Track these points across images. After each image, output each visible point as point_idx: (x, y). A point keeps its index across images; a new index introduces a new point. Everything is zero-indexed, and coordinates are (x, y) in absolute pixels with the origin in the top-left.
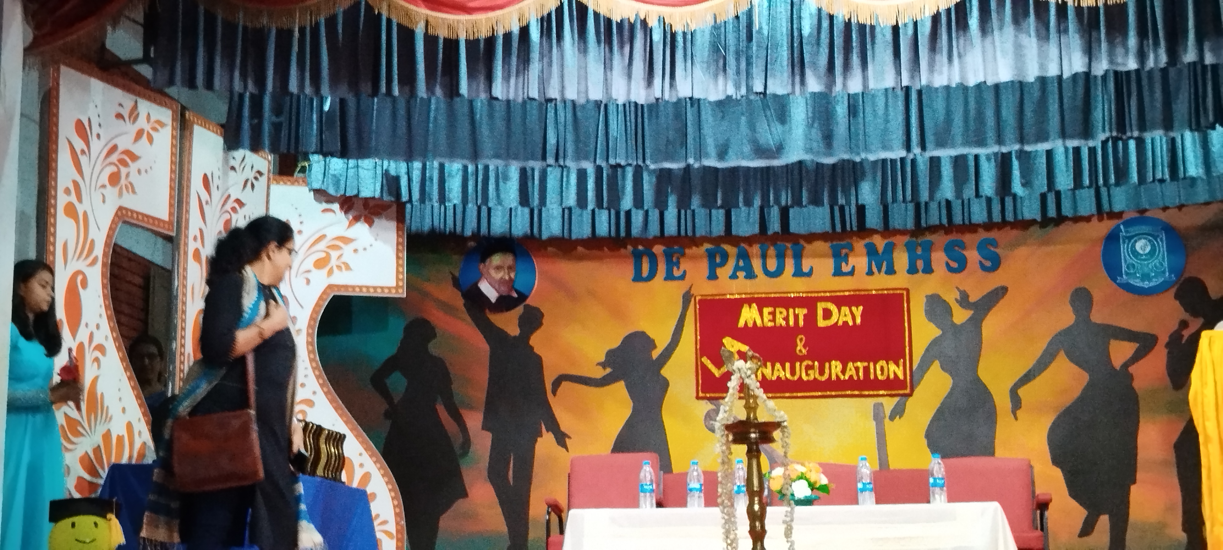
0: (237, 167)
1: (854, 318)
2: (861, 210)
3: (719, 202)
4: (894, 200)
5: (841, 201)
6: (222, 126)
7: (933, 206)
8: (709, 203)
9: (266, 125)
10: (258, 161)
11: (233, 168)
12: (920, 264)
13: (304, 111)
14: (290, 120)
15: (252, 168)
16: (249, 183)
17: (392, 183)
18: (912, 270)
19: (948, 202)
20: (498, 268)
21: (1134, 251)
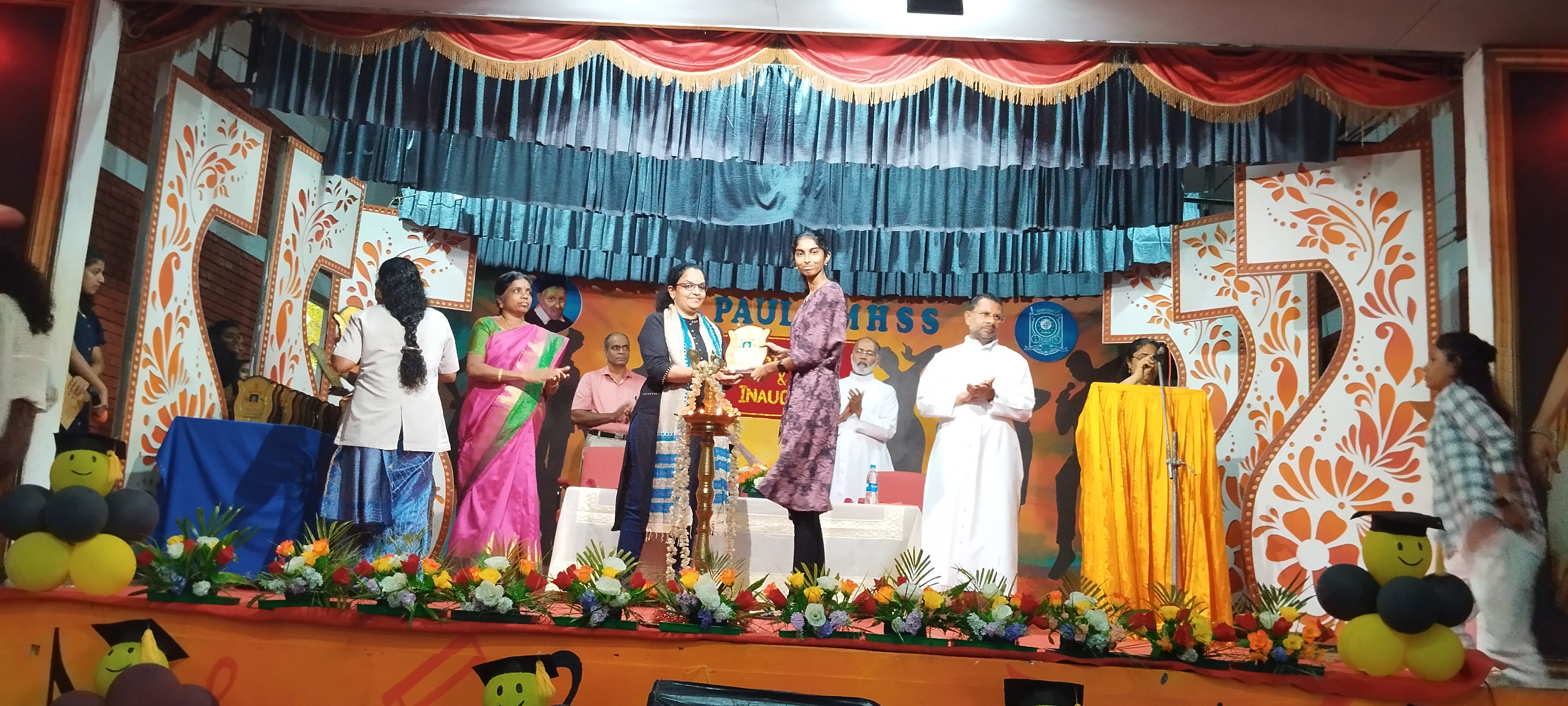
0: (332, 189)
3: (726, 258)
4: (861, 269)
6: (321, 154)
7: (892, 276)
8: (718, 257)
9: (358, 157)
10: (353, 188)
11: (328, 190)
12: (877, 323)
13: (391, 147)
14: (378, 155)
15: (347, 192)
16: (343, 204)
17: (467, 220)
18: (871, 327)
19: (903, 275)
20: (552, 298)
21: (1039, 328)
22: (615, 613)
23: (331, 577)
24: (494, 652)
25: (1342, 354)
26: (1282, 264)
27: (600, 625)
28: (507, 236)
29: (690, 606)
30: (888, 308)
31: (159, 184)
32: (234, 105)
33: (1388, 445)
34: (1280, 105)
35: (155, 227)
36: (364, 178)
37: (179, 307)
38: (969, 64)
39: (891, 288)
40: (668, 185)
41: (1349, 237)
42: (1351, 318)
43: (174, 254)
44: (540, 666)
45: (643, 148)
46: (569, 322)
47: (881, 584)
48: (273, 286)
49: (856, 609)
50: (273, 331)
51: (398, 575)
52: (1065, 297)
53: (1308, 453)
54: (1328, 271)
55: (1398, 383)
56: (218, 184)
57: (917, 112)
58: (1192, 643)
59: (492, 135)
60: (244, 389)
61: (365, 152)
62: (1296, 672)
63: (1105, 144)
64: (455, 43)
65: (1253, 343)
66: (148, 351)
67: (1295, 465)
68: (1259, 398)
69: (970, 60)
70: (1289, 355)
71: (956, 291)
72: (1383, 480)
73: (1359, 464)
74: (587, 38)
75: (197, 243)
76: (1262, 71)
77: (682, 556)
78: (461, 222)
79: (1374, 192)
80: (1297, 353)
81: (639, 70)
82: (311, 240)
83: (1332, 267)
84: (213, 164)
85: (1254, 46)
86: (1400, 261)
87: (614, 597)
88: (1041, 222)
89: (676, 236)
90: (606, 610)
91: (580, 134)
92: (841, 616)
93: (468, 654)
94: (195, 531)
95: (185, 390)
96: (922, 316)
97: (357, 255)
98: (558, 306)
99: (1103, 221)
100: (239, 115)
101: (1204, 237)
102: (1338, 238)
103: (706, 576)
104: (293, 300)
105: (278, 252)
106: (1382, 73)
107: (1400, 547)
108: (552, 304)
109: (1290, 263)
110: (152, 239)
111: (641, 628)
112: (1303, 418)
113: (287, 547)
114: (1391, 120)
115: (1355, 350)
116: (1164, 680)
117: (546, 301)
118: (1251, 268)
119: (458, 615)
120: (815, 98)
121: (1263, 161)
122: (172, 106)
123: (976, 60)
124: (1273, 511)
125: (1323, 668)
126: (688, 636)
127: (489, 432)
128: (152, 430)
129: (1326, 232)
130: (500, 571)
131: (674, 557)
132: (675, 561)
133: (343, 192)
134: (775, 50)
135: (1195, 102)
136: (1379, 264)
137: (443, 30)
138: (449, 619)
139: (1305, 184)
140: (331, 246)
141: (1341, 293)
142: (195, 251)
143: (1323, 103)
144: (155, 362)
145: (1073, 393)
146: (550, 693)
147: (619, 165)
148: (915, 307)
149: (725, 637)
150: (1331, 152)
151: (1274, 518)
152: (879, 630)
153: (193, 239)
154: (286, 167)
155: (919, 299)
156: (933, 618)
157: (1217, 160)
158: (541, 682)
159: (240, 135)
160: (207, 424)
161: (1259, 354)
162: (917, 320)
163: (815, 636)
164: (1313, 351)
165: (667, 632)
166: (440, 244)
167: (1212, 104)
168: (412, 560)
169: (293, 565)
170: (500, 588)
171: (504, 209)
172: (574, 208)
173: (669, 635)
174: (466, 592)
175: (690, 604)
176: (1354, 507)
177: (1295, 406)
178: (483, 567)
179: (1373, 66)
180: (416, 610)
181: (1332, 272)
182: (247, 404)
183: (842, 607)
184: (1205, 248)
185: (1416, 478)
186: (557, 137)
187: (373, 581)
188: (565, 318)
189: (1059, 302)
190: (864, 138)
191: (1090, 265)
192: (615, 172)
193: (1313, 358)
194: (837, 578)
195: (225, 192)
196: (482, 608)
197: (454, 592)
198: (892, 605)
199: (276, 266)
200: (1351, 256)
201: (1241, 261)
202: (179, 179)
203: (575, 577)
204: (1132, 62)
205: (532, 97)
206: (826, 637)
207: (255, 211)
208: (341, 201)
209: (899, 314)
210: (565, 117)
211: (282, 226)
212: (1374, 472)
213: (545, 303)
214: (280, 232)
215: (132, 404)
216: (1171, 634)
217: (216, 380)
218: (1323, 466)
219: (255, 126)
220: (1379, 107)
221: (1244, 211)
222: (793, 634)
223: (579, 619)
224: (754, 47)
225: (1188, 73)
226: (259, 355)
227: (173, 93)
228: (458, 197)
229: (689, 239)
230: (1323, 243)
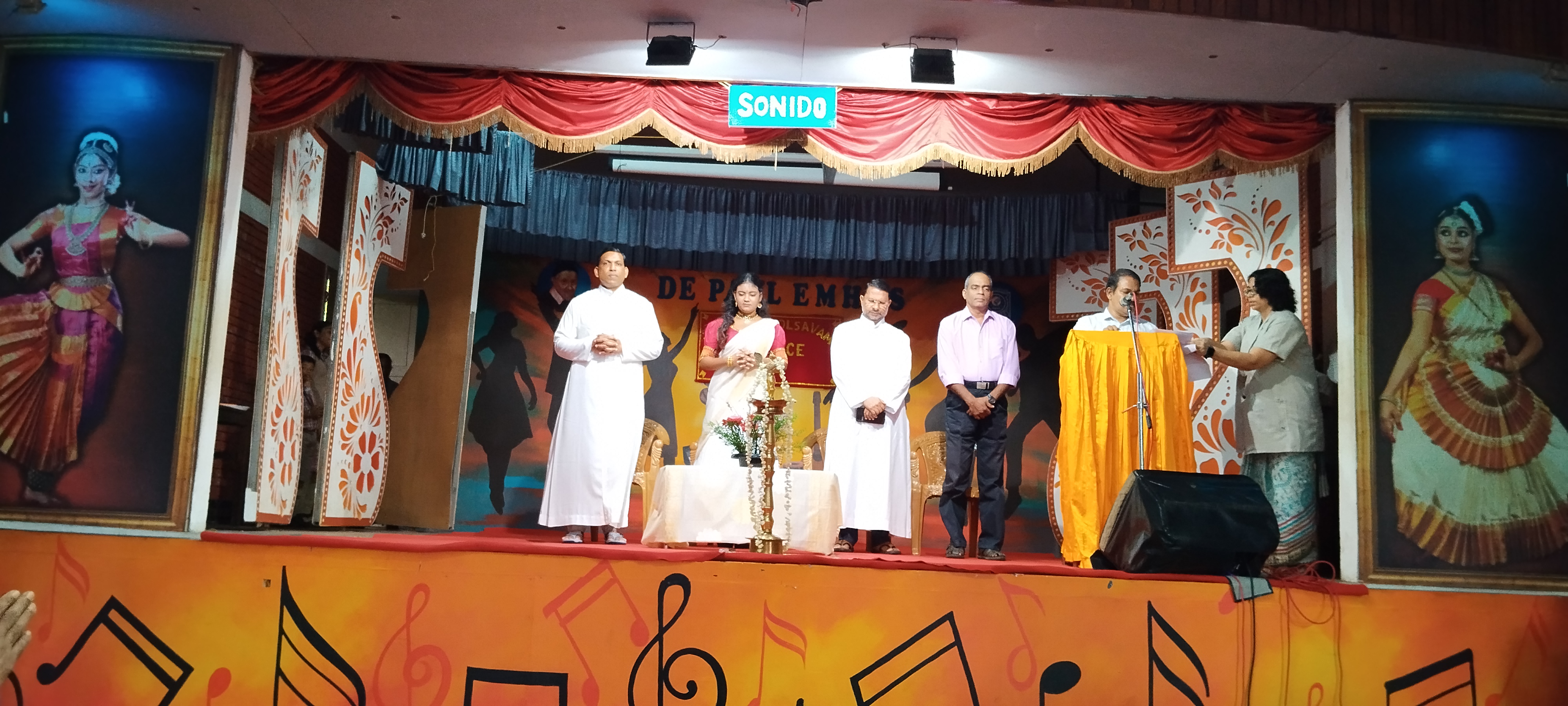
0: (389, 194)
6: (378, 164)
10: (404, 191)
12: (851, 301)
15: (400, 196)
16: (397, 206)
26: (1199, 264)
41: (1247, 239)
43: (287, 259)
48: (347, 281)
50: (348, 319)
53: (1217, 414)
54: (1231, 267)
56: (304, 197)
65: (1171, 321)
67: (1208, 424)
75: (295, 247)
79: (1264, 202)
80: (1203, 327)
82: (374, 239)
83: (1234, 264)
84: (303, 179)
100: (314, 136)
102: (1239, 241)
105: (350, 251)
109: (1202, 264)
112: (1214, 386)
116: (1109, 586)
129: (1230, 236)
133: (397, 196)
139: (1216, 198)
142: (295, 255)
153: (294, 244)
154: (354, 177)
181: (1235, 268)
184: (1134, 242)
199: (349, 263)
200: (1248, 255)
211: (353, 229)
213: (558, 286)
214: (352, 234)
230: (1228, 245)
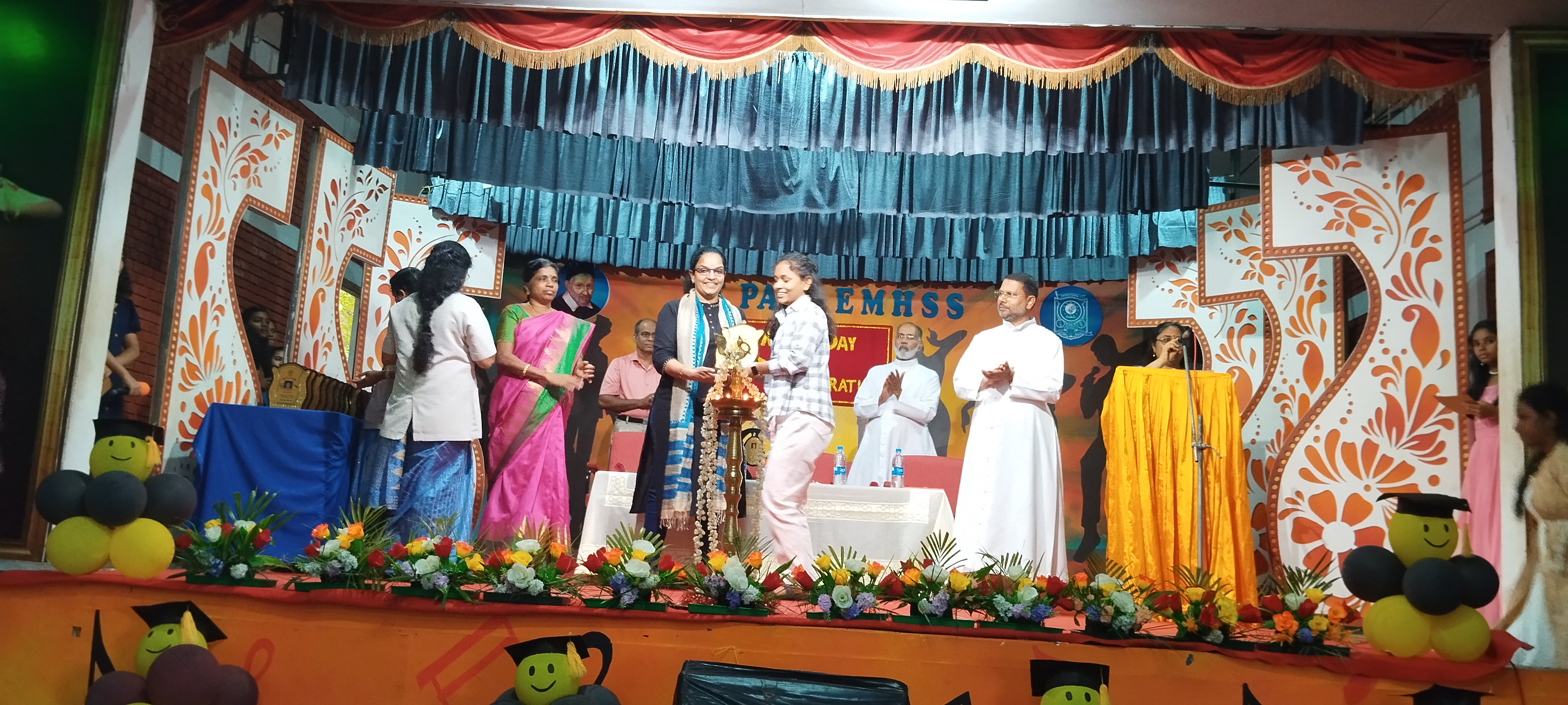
0: (363, 179)
1: (849, 344)
2: (862, 260)
3: (751, 245)
4: (886, 255)
5: (846, 252)
6: (352, 144)
7: (917, 262)
8: (743, 244)
9: (388, 147)
10: (383, 177)
11: (360, 180)
12: (902, 308)
13: (420, 137)
14: (408, 145)
15: (377, 182)
16: (373, 195)
17: (495, 208)
18: (896, 313)
19: (928, 260)
20: (579, 285)
21: (1064, 312)
22: (644, 595)
23: (366, 560)
24: (526, 633)
25: (1369, 337)
26: (1307, 247)
27: (630, 607)
28: (535, 224)
29: (719, 588)
30: (912, 294)
31: (194, 174)
32: (267, 98)
33: (1414, 428)
34: (1307, 88)
35: (190, 217)
36: (394, 167)
37: (214, 295)
38: (993, 48)
39: (916, 274)
40: (694, 171)
41: (1377, 220)
42: (1377, 301)
43: (209, 244)
44: (571, 647)
45: (668, 135)
46: (596, 309)
47: (907, 566)
48: (306, 275)
49: (883, 591)
50: (306, 318)
51: (431, 557)
52: (1090, 282)
53: (1334, 435)
54: (1354, 254)
55: (1424, 364)
56: (252, 175)
57: (942, 98)
58: (1217, 625)
59: (520, 125)
60: (278, 376)
61: (396, 142)
62: (1321, 654)
63: (1129, 129)
64: (483, 33)
65: (1279, 327)
66: (185, 339)
67: (1320, 448)
68: (1285, 381)
69: (995, 46)
70: (1315, 339)
71: (980, 276)
72: (1409, 462)
73: (1385, 446)
74: (613, 27)
75: (231, 232)
76: (1288, 54)
77: (710, 539)
78: (490, 212)
79: (1400, 175)
80: (1323, 337)
81: (665, 58)
82: (343, 229)
83: (1358, 250)
84: (246, 154)
85: (1280, 29)
86: (1426, 244)
87: (643, 580)
88: (1066, 207)
89: (702, 222)
90: (636, 592)
91: (607, 122)
92: (868, 597)
93: (500, 635)
94: (232, 515)
95: (221, 377)
96: (948, 300)
97: (388, 244)
98: (585, 293)
99: (1128, 205)
100: (272, 106)
101: (1230, 220)
102: (1364, 221)
103: (734, 559)
104: (325, 288)
105: (310, 241)
106: (1408, 55)
107: (1426, 528)
108: (580, 291)
109: (1315, 246)
110: (187, 228)
111: (670, 609)
112: (1329, 400)
113: (323, 531)
114: (1418, 102)
115: (1382, 333)
116: (1189, 661)
117: (575, 288)
118: (1277, 252)
119: (490, 597)
120: (840, 86)
121: (1289, 145)
122: (205, 99)
123: (1001, 46)
124: (1299, 494)
125: (1348, 649)
126: (716, 617)
127: (519, 417)
128: (189, 416)
129: (1352, 215)
130: (531, 554)
131: (701, 540)
132: (702, 544)
133: (374, 181)
134: (800, 37)
135: (1221, 85)
136: (1406, 246)
137: (471, 20)
138: (481, 600)
139: (1331, 168)
140: (362, 235)
141: (1367, 276)
142: (230, 240)
143: (1350, 85)
144: (191, 349)
145: (1097, 377)
146: (581, 674)
147: (646, 154)
148: (940, 292)
149: (753, 618)
150: (1358, 135)
151: (1299, 500)
152: (906, 611)
153: (227, 228)
154: (318, 158)
155: (944, 284)
156: (959, 599)
157: (1242, 144)
158: (572, 663)
159: (272, 126)
160: (242, 410)
161: (1285, 338)
162: (942, 305)
163: (841, 617)
164: (1339, 334)
165: (696, 613)
166: (469, 232)
167: (1238, 87)
168: (445, 543)
169: (329, 547)
170: (531, 571)
171: (532, 197)
172: (601, 195)
173: (697, 616)
174: (498, 574)
175: (719, 586)
176: (1379, 489)
177: (1321, 389)
178: (514, 550)
179: (1399, 48)
180: (449, 592)
181: (1358, 255)
182: (282, 391)
183: (869, 589)
184: (1230, 232)
185: (1443, 461)
186: (585, 126)
187: (407, 563)
188: (593, 305)
189: (1085, 286)
190: (889, 127)
191: (1115, 250)
192: (642, 160)
193: (1339, 341)
194: (864, 560)
195: (258, 182)
196: (514, 590)
197: (486, 574)
198: (919, 587)
199: (309, 255)
200: (1377, 239)
201: (1267, 245)
202: (213, 169)
203: (605, 559)
204: (1158, 45)
205: (559, 87)
206: (853, 618)
207: (288, 201)
208: (372, 191)
209: (925, 299)
210: (592, 106)
211: (314, 216)
212: (1400, 455)
213: (573, 290)
214: (313, 221)
215: (169, 391)
216: (1196, 616)
217: (251, 367)
218: (1349, 449)
219: (287, 117)
220: (1406, 90)
221: (1270, 195)
222: (820, 615)
223: (609, 601)
224: (779, 34)
225: (1213, 56)
226: (293, 342)
227: (207, 85)
228: (486, 186)
229: (715, 226)
230: (1349, 227)
